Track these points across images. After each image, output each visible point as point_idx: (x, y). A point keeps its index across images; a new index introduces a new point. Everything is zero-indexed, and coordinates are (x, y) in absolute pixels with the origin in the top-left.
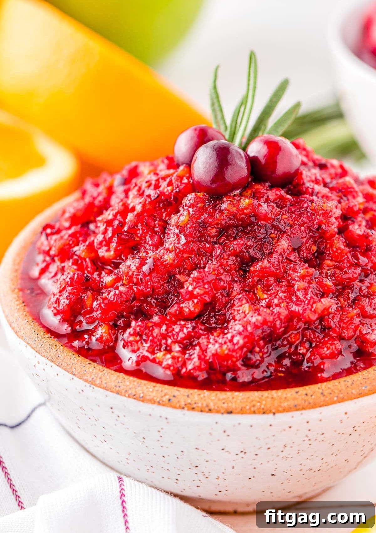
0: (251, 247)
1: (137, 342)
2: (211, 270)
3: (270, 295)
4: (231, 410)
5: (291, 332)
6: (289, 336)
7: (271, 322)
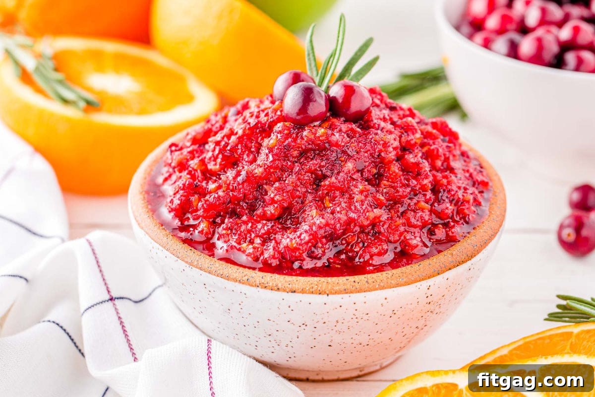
0: (323, 166)
1: (228, 235)
2: (290, 182)
3: (335, 204)
4: (294, 289)
5: (348, 234)
6: (347, 237)
7: (332, 225)
